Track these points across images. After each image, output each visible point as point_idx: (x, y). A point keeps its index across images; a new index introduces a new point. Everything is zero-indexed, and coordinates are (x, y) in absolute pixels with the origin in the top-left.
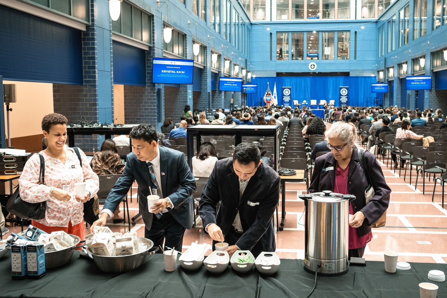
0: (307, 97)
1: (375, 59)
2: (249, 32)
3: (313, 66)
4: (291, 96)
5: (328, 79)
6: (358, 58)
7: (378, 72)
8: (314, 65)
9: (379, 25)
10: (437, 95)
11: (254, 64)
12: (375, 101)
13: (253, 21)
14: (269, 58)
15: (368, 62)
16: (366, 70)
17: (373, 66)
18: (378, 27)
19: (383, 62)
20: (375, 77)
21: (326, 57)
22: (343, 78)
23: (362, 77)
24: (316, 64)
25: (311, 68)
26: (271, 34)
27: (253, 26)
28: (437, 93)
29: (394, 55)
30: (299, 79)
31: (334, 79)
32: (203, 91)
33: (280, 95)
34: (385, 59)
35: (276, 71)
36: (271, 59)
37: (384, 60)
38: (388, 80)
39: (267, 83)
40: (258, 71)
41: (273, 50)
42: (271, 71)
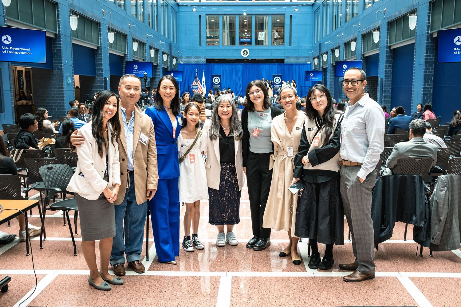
0: (238, 86)
1: (310, 45)
2: (174, 15)
3: (245, 53)
4: (221, 85)
5: (261, 66)
6: (293, 45)
7: (313, 59)
8: (247, 52)
9: (315, 8)
13: (180, 2)
14: (198, 43)
15: (304, 48)
16: (302, 57)
17: (309, 53)
18: (314, 11)
19: (318, 48)
20: (310, 64)
21: (259, 43)
22: (276, 66)
23: (297, 64)
24: (249, 50)
25: (244, 54)
26: (200, 16)
27: (181, 7)
29: (327, 41)
30: (229, 66)
31: (267, 66)
32: (97, 76)
33: (210, 83)
34: (320, 44)
35: (205, 57)
36: (200, 44)
37: (319, 46)
38: (322, 67)
39: (195, 70)
40: (187, 57)
41: (203, 34)
42: (200, 57)
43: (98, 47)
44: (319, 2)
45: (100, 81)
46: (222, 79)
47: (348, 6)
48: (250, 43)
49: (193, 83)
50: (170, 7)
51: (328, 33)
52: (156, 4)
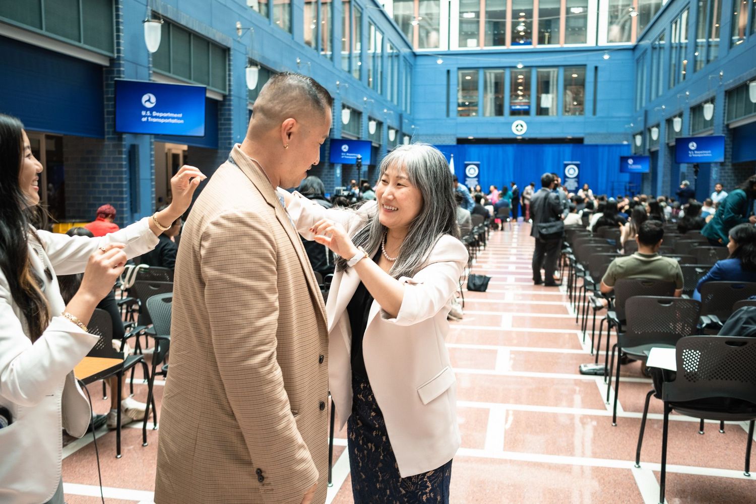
1: (628, 115)
2: (409, 70)
3: (519, 128)
4: (479, 179)
5: (544, 149)
6: (599, 114)
7: (634, 136)
8: (522, 126)
9: (638, 53)
10: (734, 173)
11: (418, 123)
12: (628, 188)
13: (417, 50)
14: (445, 113)
15: (618, 119)
16: (613, 134)
17: (626, 126)
18: (637, 58)
19: (641, 119)
20: (628, 145)
21: (542, 111)
22: (571, 148)
23: (604, 146)
24: (527, 123)
25: (517, 130)
26: (448, 72)
27: (418, 58)
28: (735, 169)
29: (659, 105)
30: (494, 149)
31: (555, 149)
34: (646, 113)
35: (454, 135)
36: (448, 115)
37: (643, 115)
38: (649, 150)
40: (426, 134)
41: (453, 100)
42: (447, 135)
44: (646, 43)
46: (481, 170)
47: (699, 48)
48: (526, 112)
50: (402, 59)
51: (661, 93)
52: (380, 55)
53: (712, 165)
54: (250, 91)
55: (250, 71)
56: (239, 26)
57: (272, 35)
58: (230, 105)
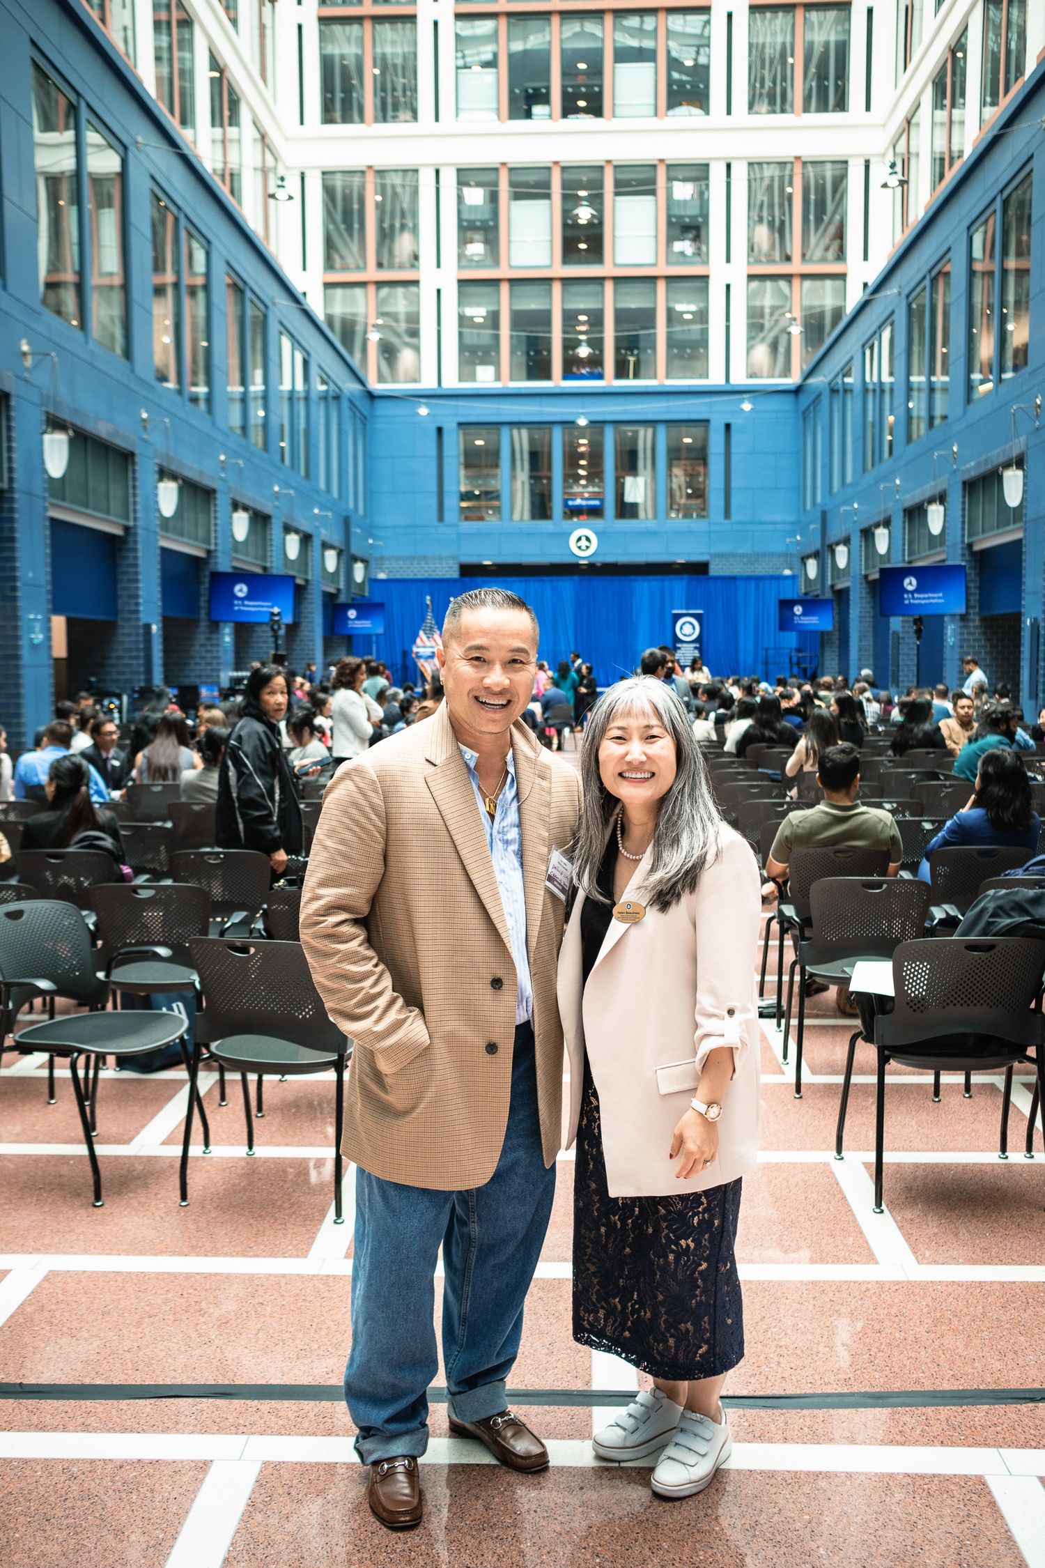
1: (791, 518)
2: (359, 425)
3: (583, 543)
5: (634, 584)
6: (736, 516)
7: (804, 560)
8: (588, 539)
9: (805, 400)
10: (985, 634)
11: (380, 533)
12: (794, 660)
13: (375, 386)
14: (435, 514)
15: (771, 527)
16: (764, 555)
17: (788, 540)
18: (803, 410)
19: (815, 526)
20: (793, 577)
21: (626, 510)
22: (684, 583)
23: (748, 578)
24: (596, 533)
25: (579, 548)
26: (440, 431)
27: (378, 403)
28: (986, 627)
29: (848, 502)
31: (654, 584)
34: (824, 515)
35: (455, 557)
36: (441, 517)
37: (819, 520)
38: (832, 586)
39: (423, 600)
40: (399, 558)
41: (449, 486)
42: (440, 558)
43: (127, 529)
44: (818, 380)
45: (129, 635)
47: (915, 394)
48: (596, 512)
49: (418, 641)
50: (345, 404)
51: (849, 479)
52: (302, 395)
53: (946, 619)
54: (51, 479)
55: (52, 441)
56: (25, 348)
57: (91, 364)
58: (12, 510)
